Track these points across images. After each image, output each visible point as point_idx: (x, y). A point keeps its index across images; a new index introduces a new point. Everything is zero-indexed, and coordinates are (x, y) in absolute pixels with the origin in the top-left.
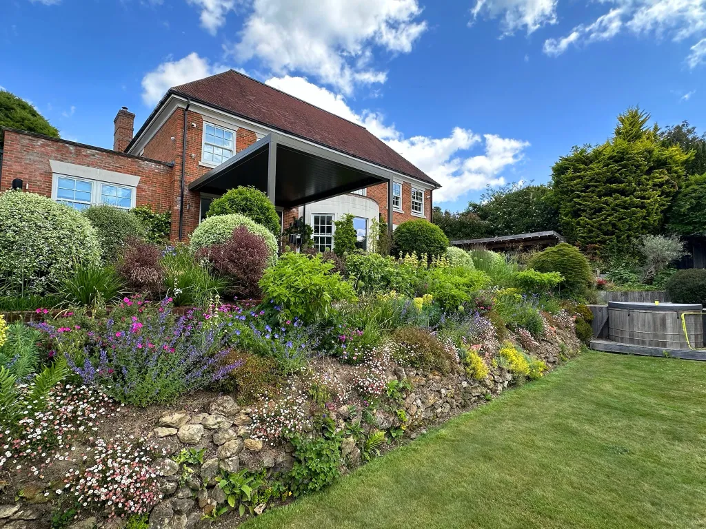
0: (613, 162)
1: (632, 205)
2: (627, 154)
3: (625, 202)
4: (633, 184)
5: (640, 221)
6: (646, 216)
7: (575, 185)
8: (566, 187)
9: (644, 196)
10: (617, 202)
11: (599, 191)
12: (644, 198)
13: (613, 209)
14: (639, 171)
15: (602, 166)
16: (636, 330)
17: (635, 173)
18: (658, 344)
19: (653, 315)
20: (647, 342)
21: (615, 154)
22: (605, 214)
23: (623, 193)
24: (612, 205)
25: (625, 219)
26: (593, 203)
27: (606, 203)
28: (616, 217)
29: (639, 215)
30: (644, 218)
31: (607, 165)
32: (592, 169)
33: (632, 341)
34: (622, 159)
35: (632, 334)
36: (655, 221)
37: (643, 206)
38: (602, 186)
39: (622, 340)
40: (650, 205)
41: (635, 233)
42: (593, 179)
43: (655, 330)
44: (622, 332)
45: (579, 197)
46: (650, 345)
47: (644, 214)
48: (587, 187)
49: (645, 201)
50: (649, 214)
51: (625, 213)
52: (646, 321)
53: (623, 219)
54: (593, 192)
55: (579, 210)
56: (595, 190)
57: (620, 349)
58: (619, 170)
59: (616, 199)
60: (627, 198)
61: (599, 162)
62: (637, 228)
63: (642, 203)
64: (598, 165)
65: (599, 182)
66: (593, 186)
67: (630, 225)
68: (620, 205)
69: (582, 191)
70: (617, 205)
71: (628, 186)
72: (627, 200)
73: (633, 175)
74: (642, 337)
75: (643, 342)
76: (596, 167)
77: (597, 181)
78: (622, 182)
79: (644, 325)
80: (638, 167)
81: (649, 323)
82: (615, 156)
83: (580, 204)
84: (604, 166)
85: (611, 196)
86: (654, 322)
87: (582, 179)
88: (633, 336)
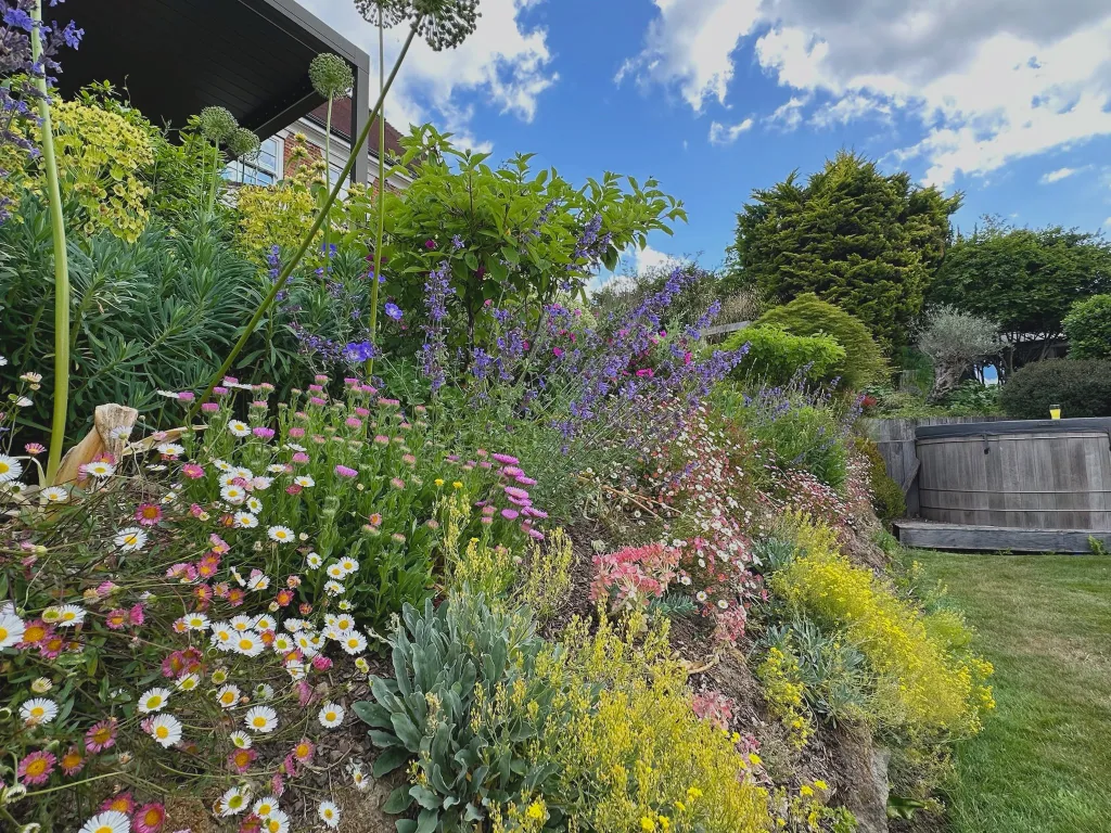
0: (846, 194)
1: (881, 274)
2: (870, 181)
3: (868, 269)
4: (882, 236)
5: (895, 306)
6: (902, 297)
7: (782, 240)
8: (766, 246)
9: (899, 260)
10: (855, 268)
11: (825, 250)
12: (897, 263)
13: (849, 284)
14: (889, 214)
15: (828, 202)
16: (1008, 487)
17: (882, 215)
18: (1068, 520)
19: (1052, 444)
20: (1042, 517)
21: (850, 180)
22: (835, 292)
23: (865, 252)
24: (848, 275)
25: (870, 300)
26: (814, 271)
27: (837, 272)
28: (855, 297)
29: (892, 293)
30: (899, 299)
31: (837, 201)
32: (812, 209)
33: (998, 517)
34: (860, 190)
35: (997, 501)
36: (915, 306)
37: (898, 279)
38: (828, 238)
39: (970, 516)
40: (908, 276)
41: (885, 327)
42: (813, 227)
43: (1058, 485)
44: (969, 496)
45: (788, 261)
46: (1049, 524)
47: (900, 292)
48: (803, 242)
49: (901, 268)
50: (906, 293)
51: (869, 290)
52: (1036, 461)
53: (866, 300)
54: (813, 251)
55: (790, 286)
56: (817, 249)
57: (977, 541)
58: (856, 210)
59: (854, 263)
60: (872, 262)
61: (822, 196)
62: (890, 318)
63: (896, 271)
64: (822, 200)
65: (825, 232)
66: (814, 239)
67: (878, 313)
68: (859, 275)
69: (795, 251)
70: (856, 275)
71: (873, 239)
72: (872, 266)
73: (881, 219)
74: (1028, 505)
75: (1030, 519)
76: (819, 205)
77: (820, 231)
78: (862, 232)
79: (1029, 473)
80: (888, 205)
81: (1043, 467)
82: (849, 185)
83: (791, 275)
84: (831, 202)
85: (846, 260)
86: (1057, 464)
87: (794, 227)
88: (1001, 503)
